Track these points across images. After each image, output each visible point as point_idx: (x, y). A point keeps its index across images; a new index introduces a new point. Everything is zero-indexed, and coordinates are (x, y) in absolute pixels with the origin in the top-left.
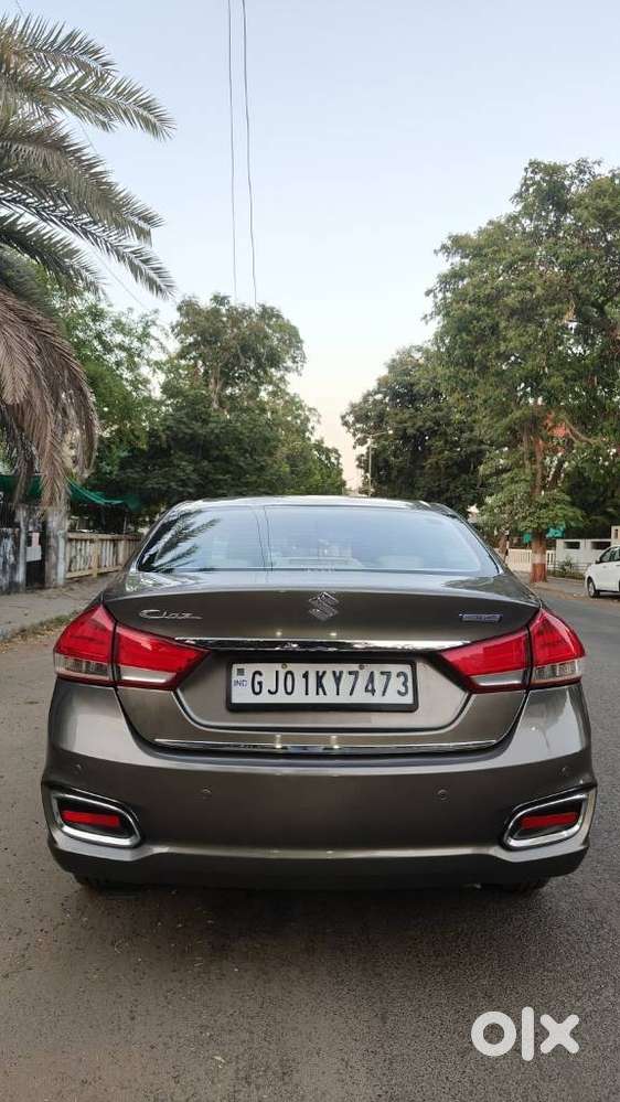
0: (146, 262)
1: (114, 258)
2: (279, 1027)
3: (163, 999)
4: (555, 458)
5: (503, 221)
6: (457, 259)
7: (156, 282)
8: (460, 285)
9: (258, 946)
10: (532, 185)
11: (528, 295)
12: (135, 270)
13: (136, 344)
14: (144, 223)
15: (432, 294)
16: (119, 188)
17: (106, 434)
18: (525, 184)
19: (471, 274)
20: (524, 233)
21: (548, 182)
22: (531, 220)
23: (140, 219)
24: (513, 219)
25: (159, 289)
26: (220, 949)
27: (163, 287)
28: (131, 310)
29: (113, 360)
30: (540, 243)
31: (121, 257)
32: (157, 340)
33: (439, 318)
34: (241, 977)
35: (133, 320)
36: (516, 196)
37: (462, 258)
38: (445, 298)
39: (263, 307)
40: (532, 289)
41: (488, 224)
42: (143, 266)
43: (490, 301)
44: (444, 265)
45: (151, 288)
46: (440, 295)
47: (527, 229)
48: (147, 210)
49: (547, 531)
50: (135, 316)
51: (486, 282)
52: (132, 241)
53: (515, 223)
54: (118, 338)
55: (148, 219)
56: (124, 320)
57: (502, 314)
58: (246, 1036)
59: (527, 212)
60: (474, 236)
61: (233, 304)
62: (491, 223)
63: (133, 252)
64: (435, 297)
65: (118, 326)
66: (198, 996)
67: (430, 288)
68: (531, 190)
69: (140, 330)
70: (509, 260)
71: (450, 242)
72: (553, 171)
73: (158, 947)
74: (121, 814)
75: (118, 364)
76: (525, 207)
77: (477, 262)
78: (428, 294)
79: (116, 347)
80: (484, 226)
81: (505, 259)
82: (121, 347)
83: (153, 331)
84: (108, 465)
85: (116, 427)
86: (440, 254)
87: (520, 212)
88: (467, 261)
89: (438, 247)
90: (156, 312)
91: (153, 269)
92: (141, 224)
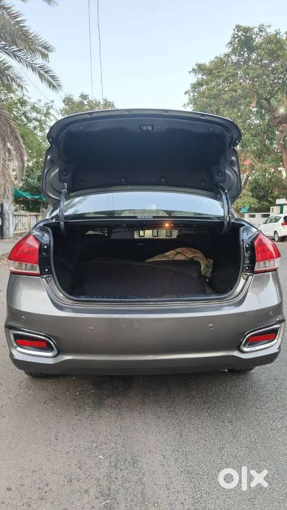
0: (46, 72)
1: (30, 69)
2: (130, 440)
3: (71, 429)
4: (245, 175)
5: (222, 56)
6: (200, 76)
7: (53, 83)
8: (202, 89)
9: (117, 402)
10: (237, 37)
11: (234, 94)
12: (41, 76)
13: (43, 118)
14: (45, 50)
15: (188, 94)
16: (31, 31)
17: (30, 164)
18: (234, 37)
19: (207, 83)
20: (232, 63)
21: (245, 36)
22: (236, 56)
23: (42, 48)
24: (228, 56)
25: (54, 86)
26: (98, 404)
27: (56, 86)
28: (40, 100)
29: (32, 126)
30: (240, 68)
31: (34, 69)
32: (54, 116)
33: (191, 106)
34: (110, 417)
35: (41, 105)
36: (229, 43)
37: (202, 75)
38: (194, 96)
39: (105, 100)
40: (236, 91)
41: (215, 58)
42: (45, 74)
43: (216, 97)
44: (194, 79)
45: (50, 86)
46: (192, 94)
47: (234, 61)
48: (46, 43)
49: (241, 209)
50: (42, 104)
51: (214, 87)
52: (39, 61)
53: (228, 58)
54: (34, 115)
55: (46, 48)
56: (36, 105)
57: (222, 104)
58: (113, 445)
59: (234, 51)
60: (208, 65)
61: (90, 99)
62: (216, 58)
63: (40, 67)
64: (189, 95)
65: (34, 108)
66: (89, 427)
67: (187, 90)
68: (236, 40)
69: (45, 111)
70: (225, 76)
71: (196, 67)
72: (247, 30)
73: (68, 404)
74: (47, 341)
75: (35, 128)
76: (233, 49)
77: (210, 77)
78: (186, 93)
79: (34, 119)
80: (213, 59)
81: (222, 75)
82: (36, 119)
83: (51, 111)
84: (32, 179)
85: (35, 160)
86: (192, 73)
87: (230, 52)
88: (204, 77)
89: (191, 70)
90: (53, 101)
91: (50, 76)
92: (43, 50)
